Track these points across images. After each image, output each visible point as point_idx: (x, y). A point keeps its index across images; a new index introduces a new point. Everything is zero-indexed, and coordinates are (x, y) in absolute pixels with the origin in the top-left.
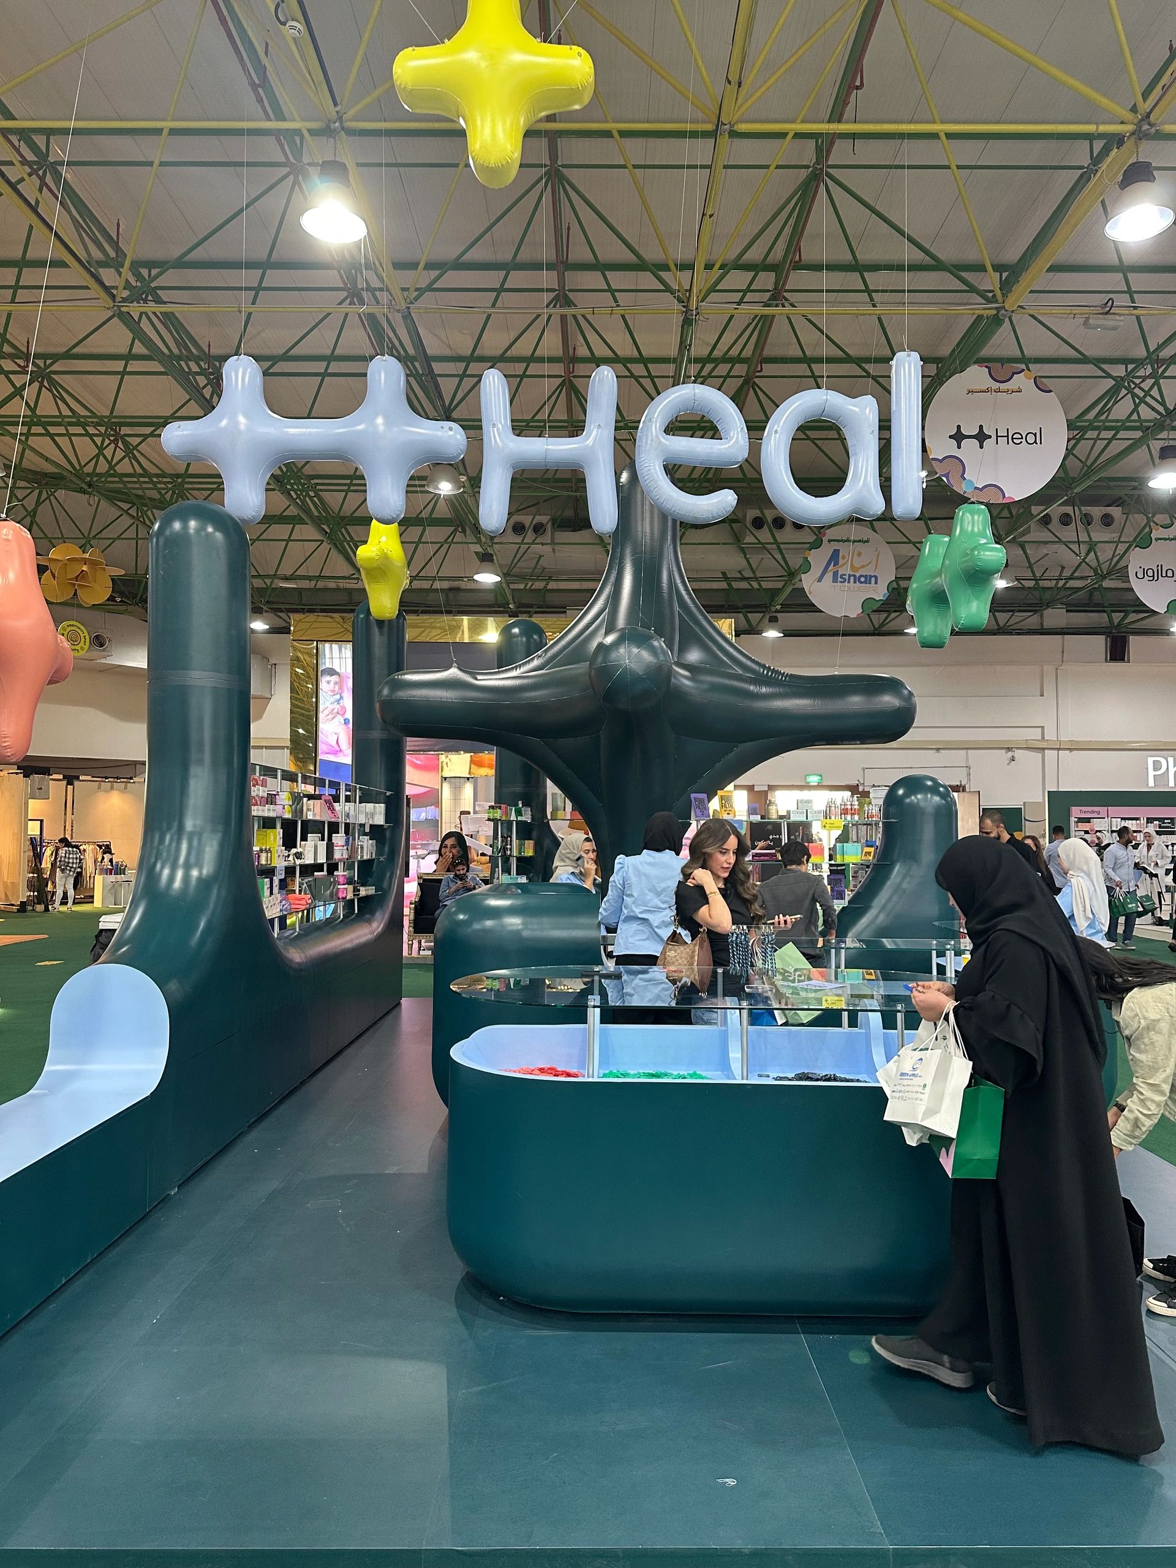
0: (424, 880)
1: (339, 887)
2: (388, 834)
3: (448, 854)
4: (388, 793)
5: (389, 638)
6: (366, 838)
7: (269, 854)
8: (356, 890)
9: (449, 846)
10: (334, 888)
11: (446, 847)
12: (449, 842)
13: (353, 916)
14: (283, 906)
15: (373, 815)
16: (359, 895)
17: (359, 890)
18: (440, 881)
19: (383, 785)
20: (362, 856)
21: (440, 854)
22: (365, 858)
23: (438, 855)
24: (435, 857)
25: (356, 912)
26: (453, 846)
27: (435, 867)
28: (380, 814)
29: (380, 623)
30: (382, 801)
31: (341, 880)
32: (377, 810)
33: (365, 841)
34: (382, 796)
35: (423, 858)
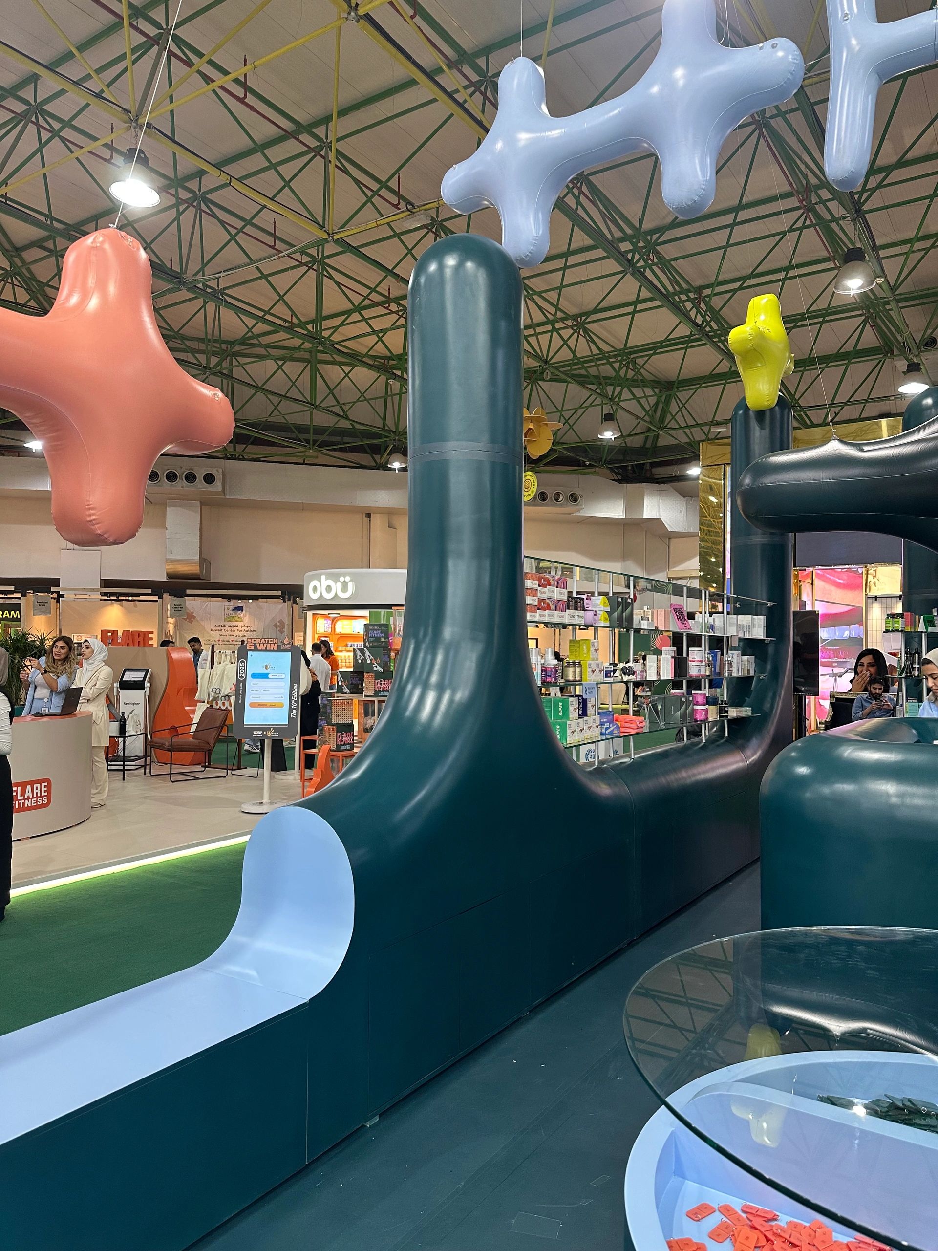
0: (837, 699)
1: (695, 707)
2: (771, 650)
3: (866, 674)
4: (770, 604)
5: (772, 431)
6: (736, 653)
7: (578, 669)
8: (722, 711)
9: (865, 664)
10: (687, 708)
11: (862, 665)
12: (866, 660)
13: (722, 741)
14: (606, 729)
15: (749, 628)
16: (727, 716)
17: (727, 712)
18: (852, 700)
19: (765, 595)
20: (730, 673)
21: (856, 673)
22: (735, 674)
23: (854, 674)
24: (851, 675)
25: (726, 735)
26: (870, 665)
27: (850, 686)
28: (760, 627)
29: (761, 415)
30: (763, 613)
31: (700, 699)
32: (756, 622)
33: (735, 656)
34: (764, 607)
35: (840, 676)
